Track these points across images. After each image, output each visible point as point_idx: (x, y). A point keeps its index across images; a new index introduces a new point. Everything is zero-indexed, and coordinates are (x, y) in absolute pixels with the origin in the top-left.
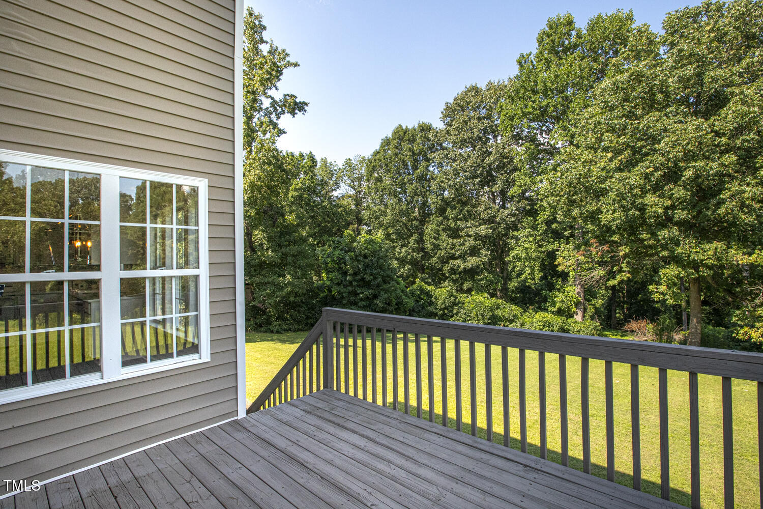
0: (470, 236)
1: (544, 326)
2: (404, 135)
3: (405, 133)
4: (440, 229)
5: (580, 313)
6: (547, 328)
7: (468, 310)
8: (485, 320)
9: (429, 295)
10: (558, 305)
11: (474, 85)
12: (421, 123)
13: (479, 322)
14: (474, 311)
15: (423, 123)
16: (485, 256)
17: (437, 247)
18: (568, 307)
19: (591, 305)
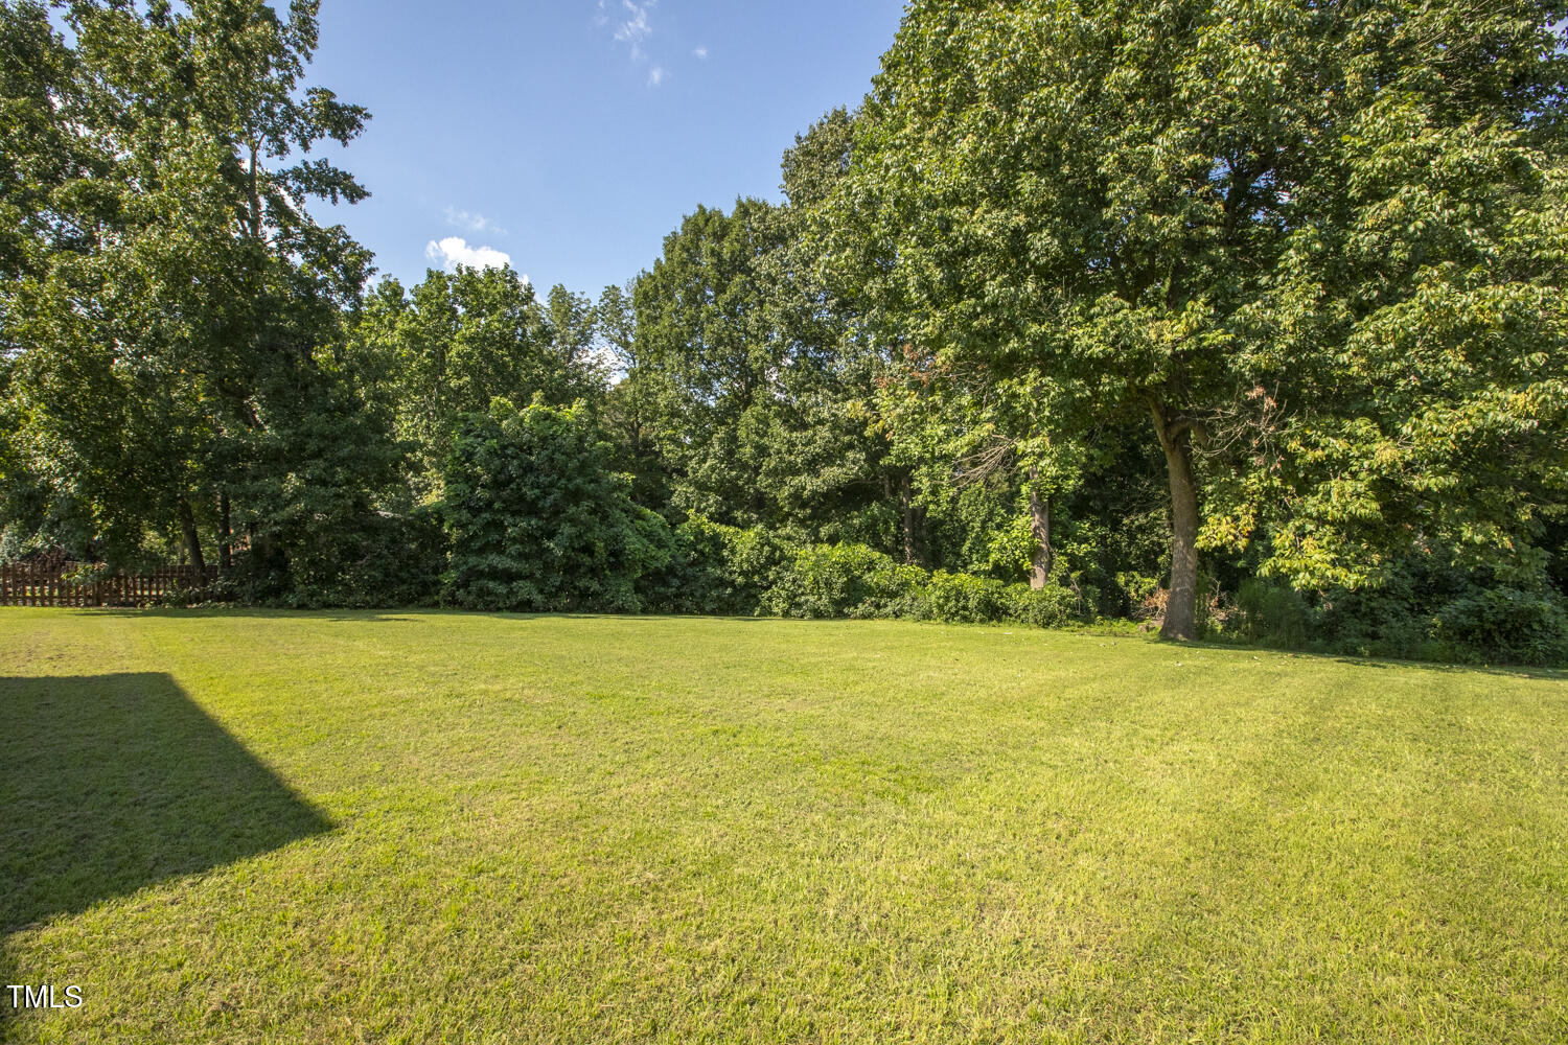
0: (821, 422)
1: (947, 599)
2: (706, 225)
3: (707, 221)
4: (772, 414)
5: (1040, 572)
6: (953, 602)
7: (800, 573)
8: (835, 592)
9: (716, 542)
10: (993, 557)
11: (839, 109)
12: (744, 201)
13: (820, 599)
14: (811, 573)
15: (749, 201)
16: (854, 463)
17: (762, 451)
18: (1016, 561)
19: (1065, 554)
